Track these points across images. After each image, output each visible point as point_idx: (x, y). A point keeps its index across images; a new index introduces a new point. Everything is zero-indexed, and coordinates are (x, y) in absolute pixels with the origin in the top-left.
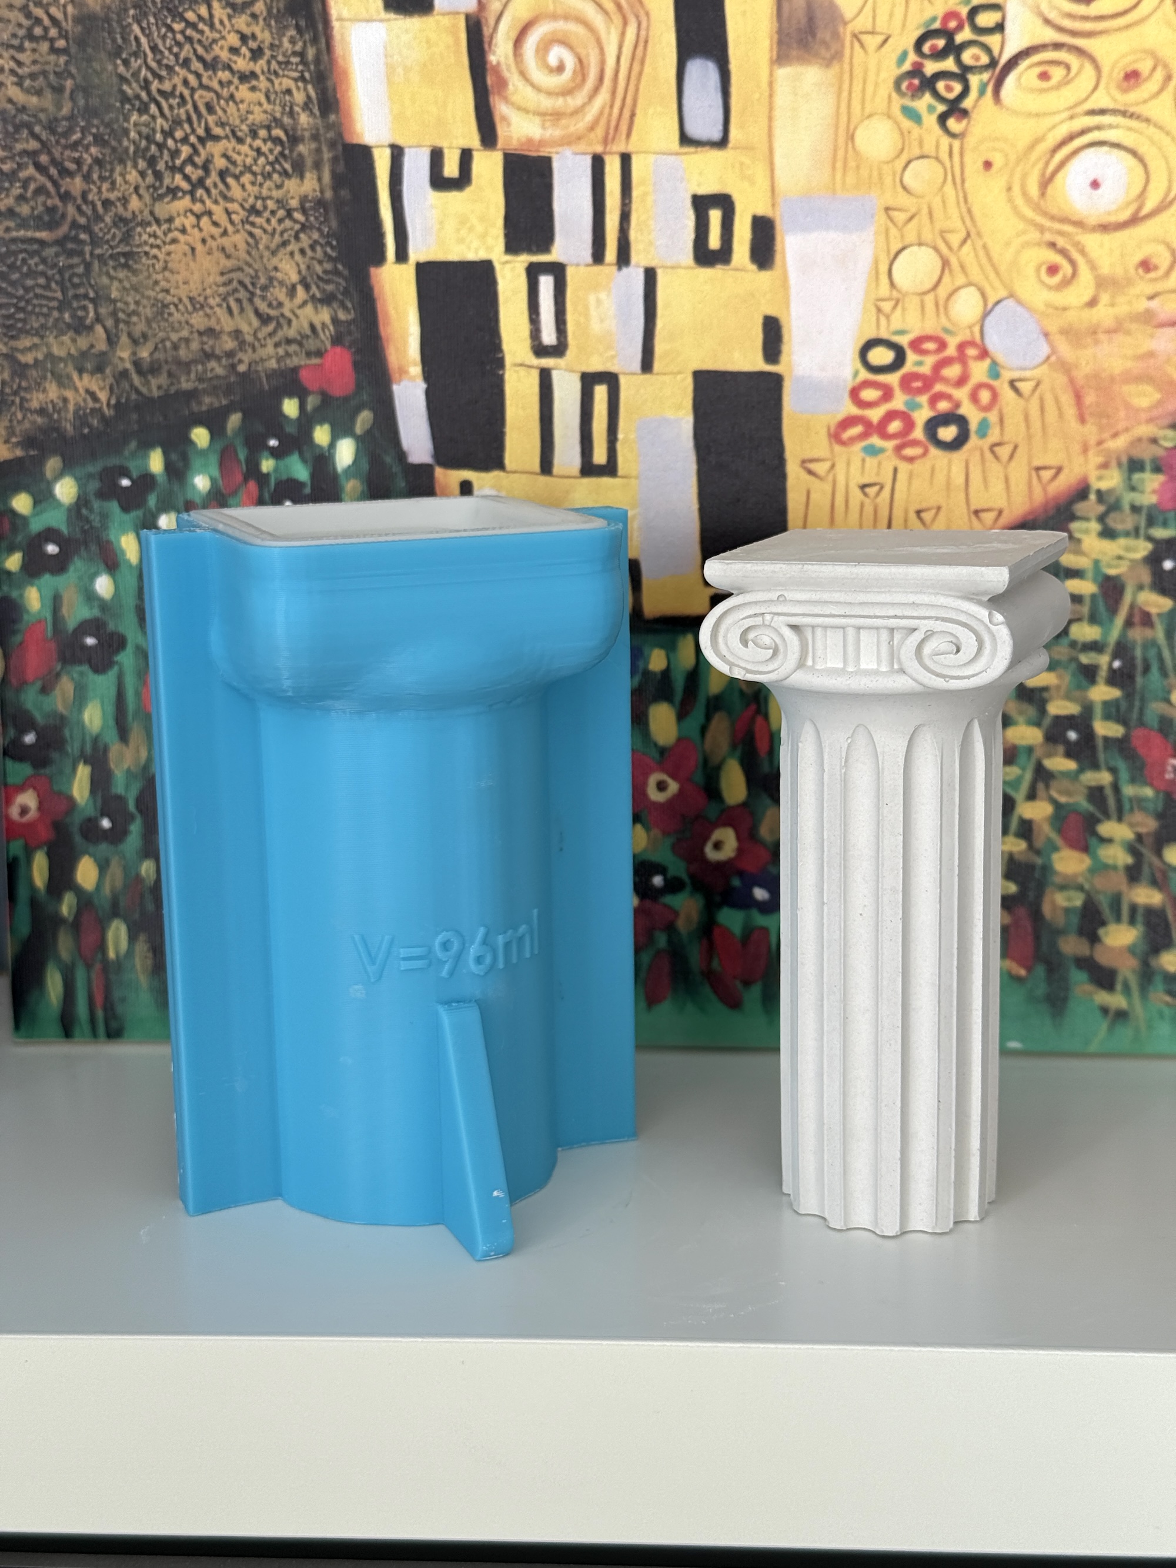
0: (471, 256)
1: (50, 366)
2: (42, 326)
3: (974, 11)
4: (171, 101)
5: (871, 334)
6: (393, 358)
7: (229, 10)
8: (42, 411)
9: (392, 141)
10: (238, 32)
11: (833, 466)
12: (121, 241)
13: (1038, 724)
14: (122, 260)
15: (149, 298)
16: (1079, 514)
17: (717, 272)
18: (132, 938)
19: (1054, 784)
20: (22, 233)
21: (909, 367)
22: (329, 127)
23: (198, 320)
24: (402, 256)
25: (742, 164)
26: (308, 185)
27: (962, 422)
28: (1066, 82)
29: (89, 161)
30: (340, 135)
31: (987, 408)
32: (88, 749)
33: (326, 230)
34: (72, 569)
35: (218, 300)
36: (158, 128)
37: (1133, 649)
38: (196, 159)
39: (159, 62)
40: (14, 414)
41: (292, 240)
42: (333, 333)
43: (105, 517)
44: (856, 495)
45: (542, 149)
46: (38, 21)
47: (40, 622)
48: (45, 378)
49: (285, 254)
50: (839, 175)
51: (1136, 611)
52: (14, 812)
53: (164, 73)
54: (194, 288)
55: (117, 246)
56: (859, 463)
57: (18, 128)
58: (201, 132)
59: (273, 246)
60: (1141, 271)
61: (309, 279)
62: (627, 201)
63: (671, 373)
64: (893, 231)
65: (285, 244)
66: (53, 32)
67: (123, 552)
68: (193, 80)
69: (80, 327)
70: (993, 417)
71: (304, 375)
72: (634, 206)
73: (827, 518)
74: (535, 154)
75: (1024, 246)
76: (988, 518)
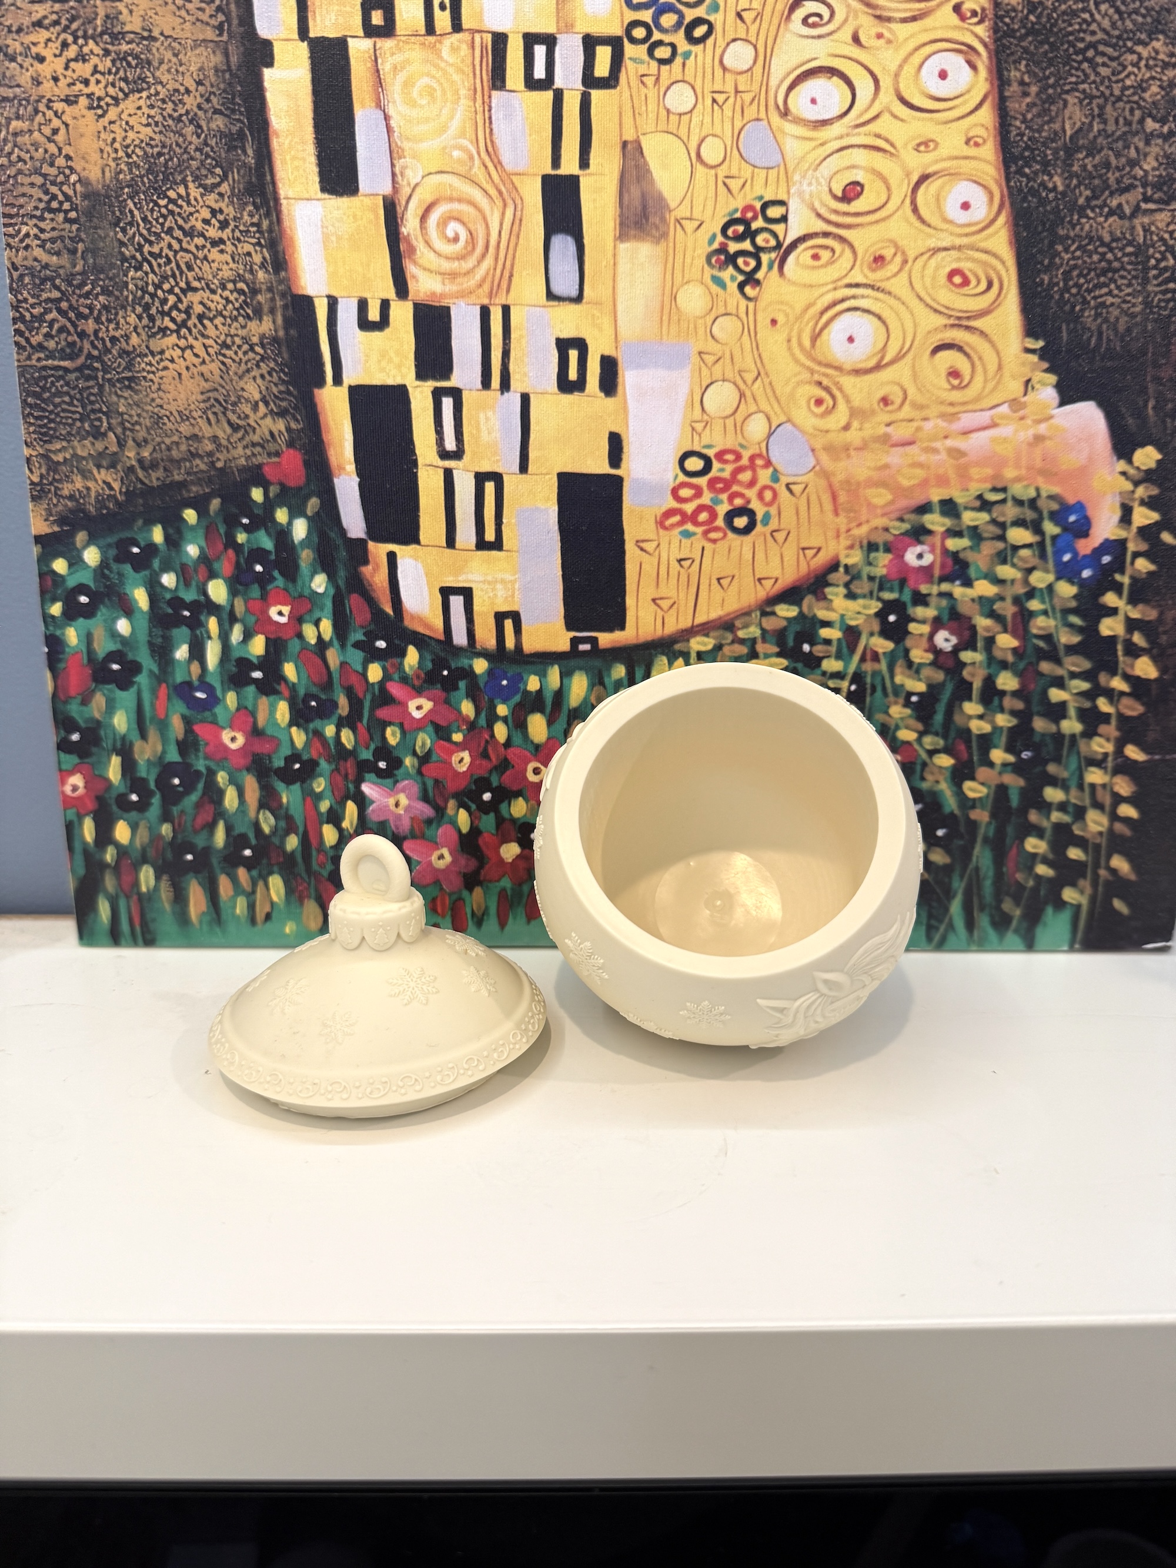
0: (390, 382)
1: (75, 463)
2: (69, 433)
3: (765, 206)
4: (159, 260)
5: (688, 447)
6: (333, 458)
7: (201, 190)
8: (71, 497)
9: (328, 293)
10: (208, 207)
11: (658, 545)
12: (125, 369)
14: (127, 383)
15: (147, 412)
16: (830, 581)
17: (574, 398)
18: (158, 878)
20: (50, 362)
21: (714, 473)
22: (281, 282)
23: (185, 429)
24: (338, 380)
25: (593, 316)
26: (266, 326)
27: (751, 514)
28: (831, 262)
29: (99, 307)
30: (290, 288)
31: (769, 504)
32: (119, 744)
33: (280, 360)
34: (99, 614)
35: (200, 413)
36: (150, 281)
37: (865, 677)
38: (180, 305)
39: (149, 230)
40: (51, 499)
41: (255, 368)
42: (287, 439)
43: (121, 575)
44: (675, 566)
45: (443, 301)
46: (54, 197)
47: (77, 653)
48: (72, 472)
49: (249, 379)
50: (665, 328)
51: (868, 652)
52: (68, 789)
53: (153, 239)
54: (181, 404)
55: (123, 372)
56: (678, 544)
57: (43, 281)
58: (183, 285)
59: (240, 372)
60: (881, 404)
61: (268, 398)
62: (507, 341)
63: (541, 474)
65: (248, 371)
66: (66, 206)
67: (136, 601)
68: (176, 246)
69: (97, 434)
70: (773, 511)
71: (266, 470)
72: (512, 346)
73: (654, 583)
74: (437, 304)
75: (799, 383)
76: (768, 584)
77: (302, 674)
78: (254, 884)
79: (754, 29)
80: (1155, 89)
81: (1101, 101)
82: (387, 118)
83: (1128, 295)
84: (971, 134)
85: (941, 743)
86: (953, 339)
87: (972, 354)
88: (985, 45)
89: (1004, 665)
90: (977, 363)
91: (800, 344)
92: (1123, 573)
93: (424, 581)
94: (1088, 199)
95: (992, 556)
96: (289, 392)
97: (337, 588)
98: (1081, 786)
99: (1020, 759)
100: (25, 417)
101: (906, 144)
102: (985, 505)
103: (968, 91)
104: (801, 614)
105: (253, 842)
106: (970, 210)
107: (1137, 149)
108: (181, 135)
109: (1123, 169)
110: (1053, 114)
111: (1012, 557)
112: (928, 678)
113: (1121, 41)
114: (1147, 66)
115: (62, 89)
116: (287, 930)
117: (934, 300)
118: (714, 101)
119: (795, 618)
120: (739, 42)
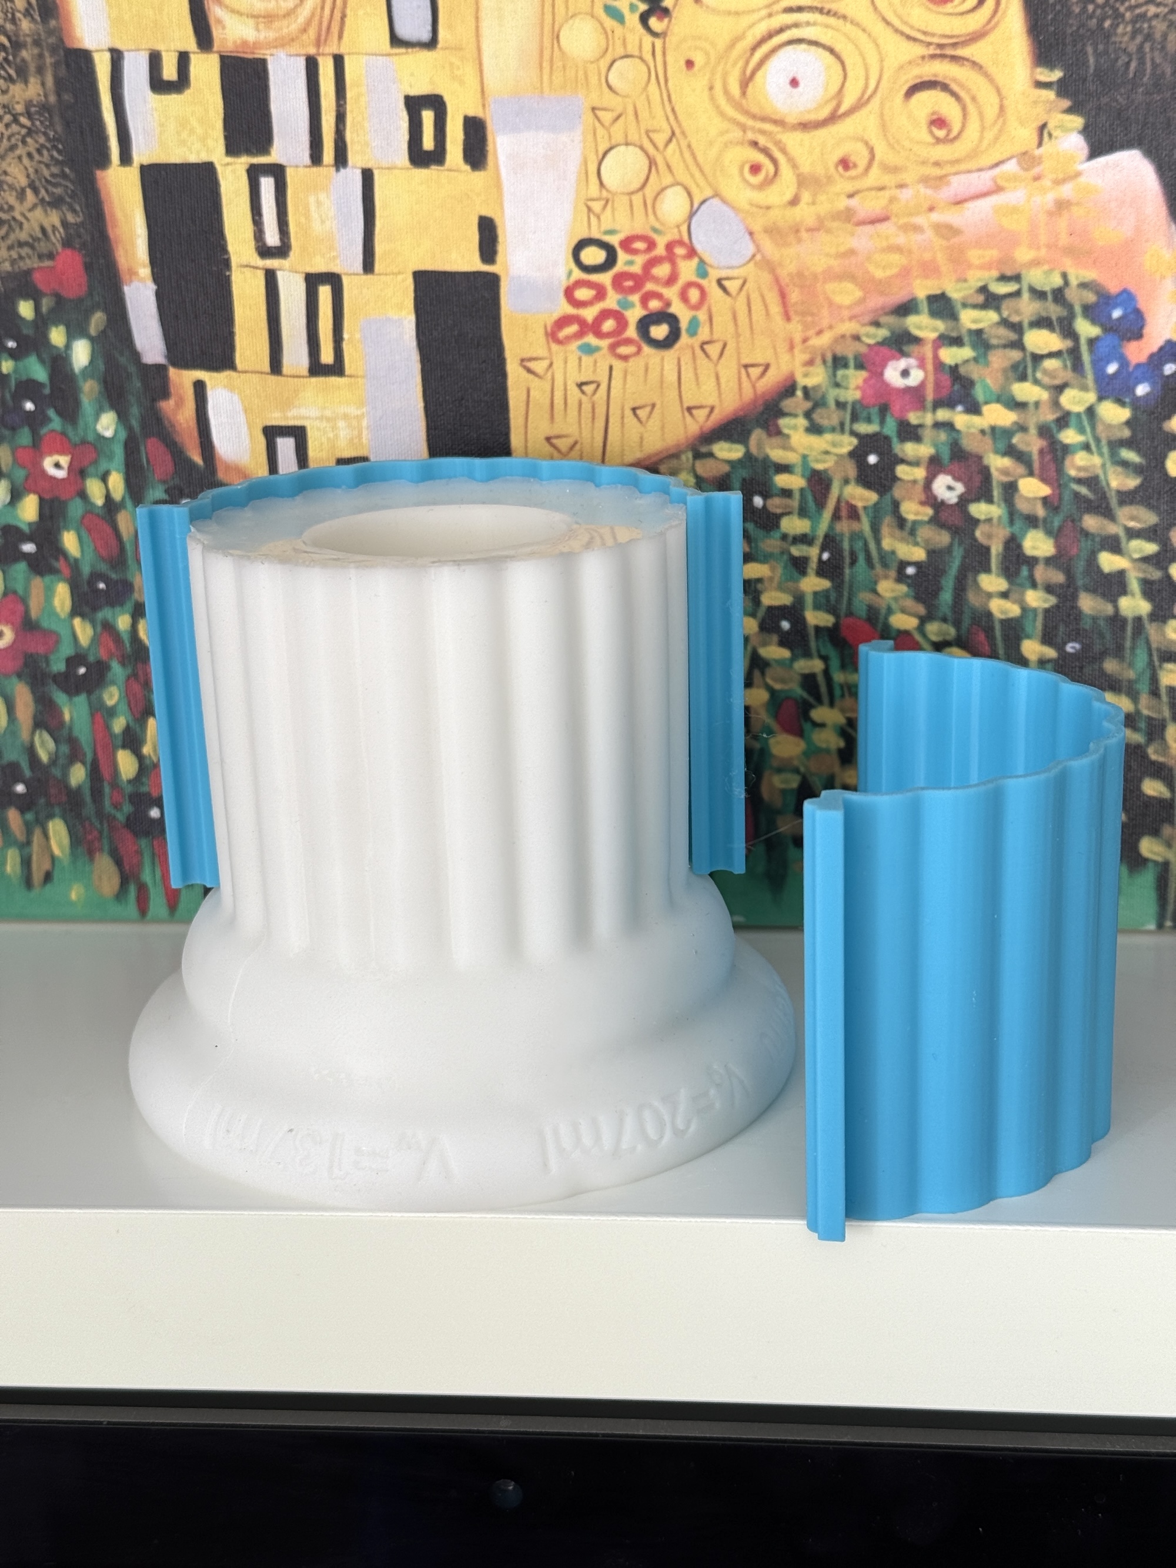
0: (193, 159)
5: (584, 234)
6: (122, 261)
9: (111, 45)
11: (551, 365)
13: (753, 615)
16: (786, 410)
17: (432, 172)
19: (769, 672)
21: (620, 266)
22: (51, 33)
24: (126, 158)
25: (451, 64)
26: (32, 90)
27: (672, 320)
30: (61, 40)
31: (697, 307)
33: (51, 134)
37: (841, 541)
41: (20, 144)
42: (63, 236)
44: (573, 391)
45: (256, 51)
49: (13, 158)
50: (546, 77)
51: (843, 504)
56: (576, 362)
59: (2, 150)
60: (840, 168)
61: (37, 183)
62: (342, 102)
63: (393, 274)
64: (601, 132)
65: (13, 148)
70: (702, 315)
71: (37, 277)
72: (349, 107)
73: (547, 416)
74: (250, 56)
75: (726, 145)
76: (701, 414)
77: (85, 548)
78: (29, 833)
85: (952, 632)
86: (935, 75)
87: (962, 94)
89: (1032, 521)
90: (971, 108)
91: (726, 92)
93: (242, 418)
95: (1005, 371)
96: (64, 176)
97: (130, 429)
98: (1155, 692)
99: (1063, 655)
102: (990, 300)
104: (748, 455)
105: (27, 773)
111: (1034, 371)
112: (927, 541)
116: (73, 896)
117: (906, 23)
119: (740, 461)
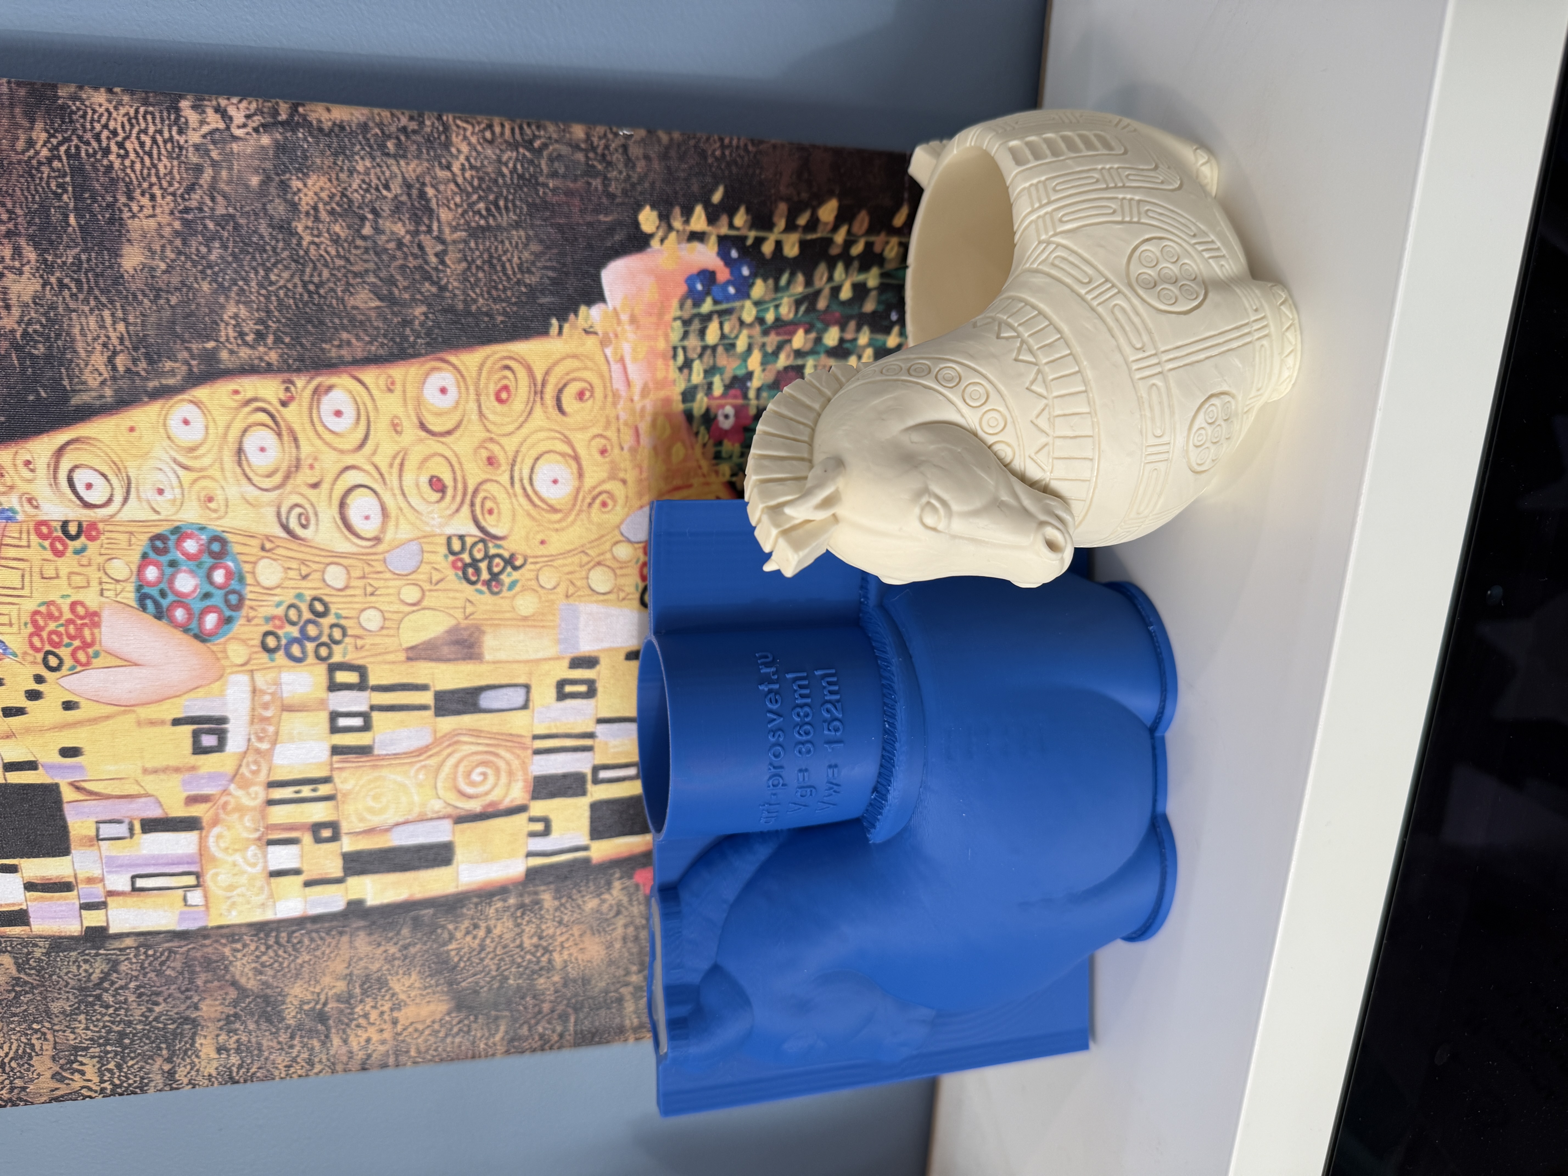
0: (588, 814)
1: (640, 1011)
2: (620, 1016)
3: (452, 552)
4: (502, 965)
5: (636, 603)
6: (642, 848)
7: (453, 941)
9: (523, 857)
10: (464, 936)
12: (576, 984)
14: (586, 982)
15: (606, 968)
17: (600, 687)
20: (572, 1029)
22: (516, 889)
23: (618, 945)
24: (586, 848)
25: (539, 676)
26: (547, 898)
28: (494, 500)
29: (534, 1001)
30: (520, 883)
33: (571, 886)
35: (607, 936)
36: (516, 970)
38: (533, 951)
39: (481, 972)
41: (576, 902)
42: (626, 879)
45: (529, 781)
46: (460, 1030)
49: (584, 905)
50: (547, 624)
53: (487, 969)
54: (601, 948)
55: (578, 985)
57: (516, 1034)
58: (518, 950)
59: (579, 912)
60: (606, 455)
61: (598, 893)
62: (557, 736)
64: (580, 593)
65: (578, 906)
66: (466, 1022)
68: (490, 956)
69: (620, 1000)
72: (562, 732)
74: (532, 785)
75: (590, 521)
79: (315, 566)
80: (337, 229)
81: (349, 275)
82: (397, 824)
83: (511, 243)
84: (384, 388)
86: (553, 396)
87: (563, 382)
88: (312, 378)
89: (818, 340)
90: (572, 375)
91: (560, 521)
92: (745, 238)
94: (433, 283)
95: (729, 356)
96: (594, 879)
99: (897, 322)
100: (608, 1042)
101: (397, 442)
102: (687, 365)
103: (350, 392)
106: (447, 386)
107: (388, 241)
108: (416, 954)
109: (405, 254)
110: (363, 318)
111: (730, 338)
113: (299, 261)
114: (318, 236)
115: (387, 1026)
117: (522, 414)
118: (372, 594)
120: (327, 577)
